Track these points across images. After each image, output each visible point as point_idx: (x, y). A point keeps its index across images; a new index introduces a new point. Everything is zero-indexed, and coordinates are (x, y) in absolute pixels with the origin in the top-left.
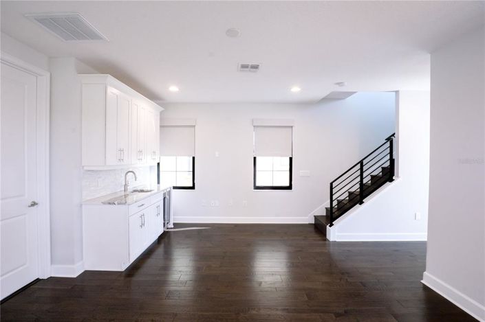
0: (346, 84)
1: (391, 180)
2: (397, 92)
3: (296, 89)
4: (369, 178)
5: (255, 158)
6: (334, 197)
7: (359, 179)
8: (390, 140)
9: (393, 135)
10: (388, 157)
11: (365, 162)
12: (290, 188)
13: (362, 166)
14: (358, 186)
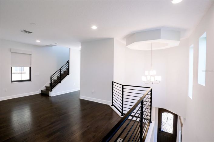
0: (57, 44)
1: (68, 74)
2: (70, 48)
3: (38, 41)
4: (63, 72)
5: (11, 68)
6: (52, 79)
7: (59, 73)
8: (68, 62)
9: (68, 61)
10: (67, 66)
11: (61, 69)
12: (30, 80)
13: (60, 70)
14: (59, 75)
